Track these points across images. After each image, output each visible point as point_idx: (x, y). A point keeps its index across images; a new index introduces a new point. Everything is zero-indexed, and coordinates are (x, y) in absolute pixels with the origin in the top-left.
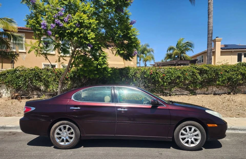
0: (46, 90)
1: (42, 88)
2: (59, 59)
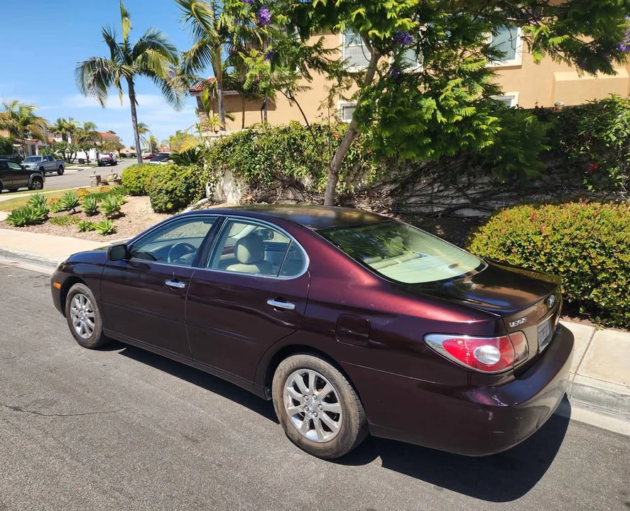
0: (314, 187)
1: (307, 181)
2: (330, 99)
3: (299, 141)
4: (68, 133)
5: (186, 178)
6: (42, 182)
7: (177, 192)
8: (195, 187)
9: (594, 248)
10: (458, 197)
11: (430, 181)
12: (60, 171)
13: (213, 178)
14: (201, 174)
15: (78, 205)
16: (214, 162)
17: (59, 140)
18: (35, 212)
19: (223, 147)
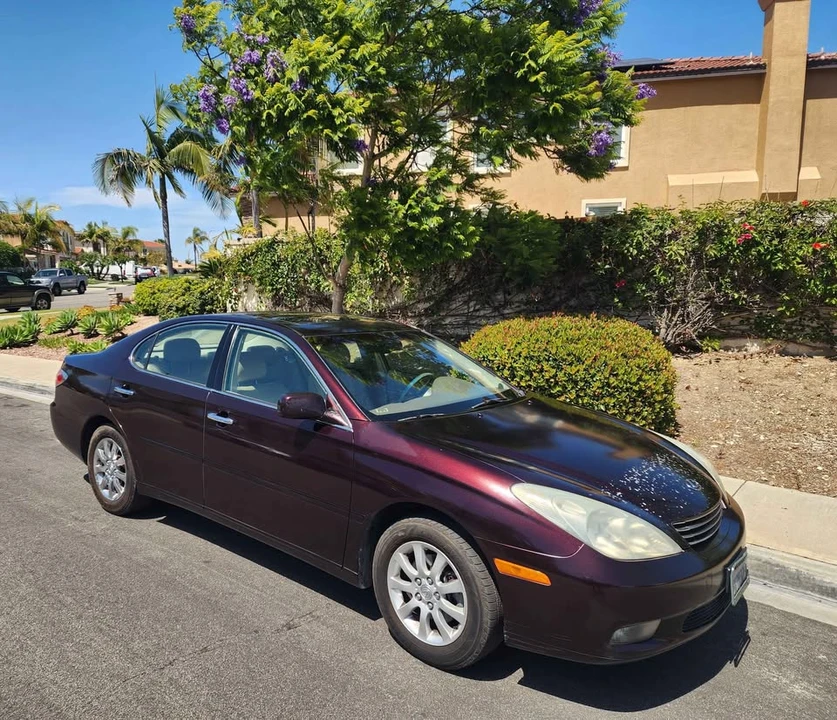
3: (326, 253)
4: (100, 241)
5: (202, 293)
6: (49, 301)
7: (190, 309)
8: (212, 304)
9: (548, 361)
10: (494, 317)
11: (466, 298)
12: (81, 289)
13: (234, 293)
14: (220, 288)
15: (77, 325)
16: (235, 274)
17: (89, 250)
18: (22, 332)
19: (246, 257)
